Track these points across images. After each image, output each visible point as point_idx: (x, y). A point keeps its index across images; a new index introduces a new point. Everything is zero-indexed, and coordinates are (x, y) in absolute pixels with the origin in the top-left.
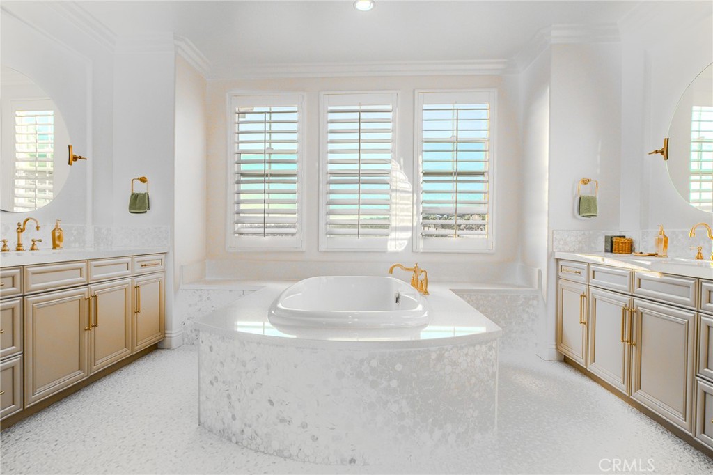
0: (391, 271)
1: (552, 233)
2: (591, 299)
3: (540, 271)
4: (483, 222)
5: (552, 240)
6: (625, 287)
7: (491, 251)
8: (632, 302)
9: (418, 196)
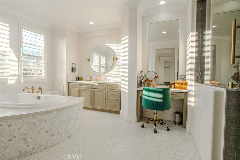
0: (24, 90)
1: (67, 76)
2: (81, 91)
3: (64, 86)
4: (41, 72)
5: (67, 78)
6: (91, 87)
7: (46, 82)
8: (92, 90)
9: (21, 63)
